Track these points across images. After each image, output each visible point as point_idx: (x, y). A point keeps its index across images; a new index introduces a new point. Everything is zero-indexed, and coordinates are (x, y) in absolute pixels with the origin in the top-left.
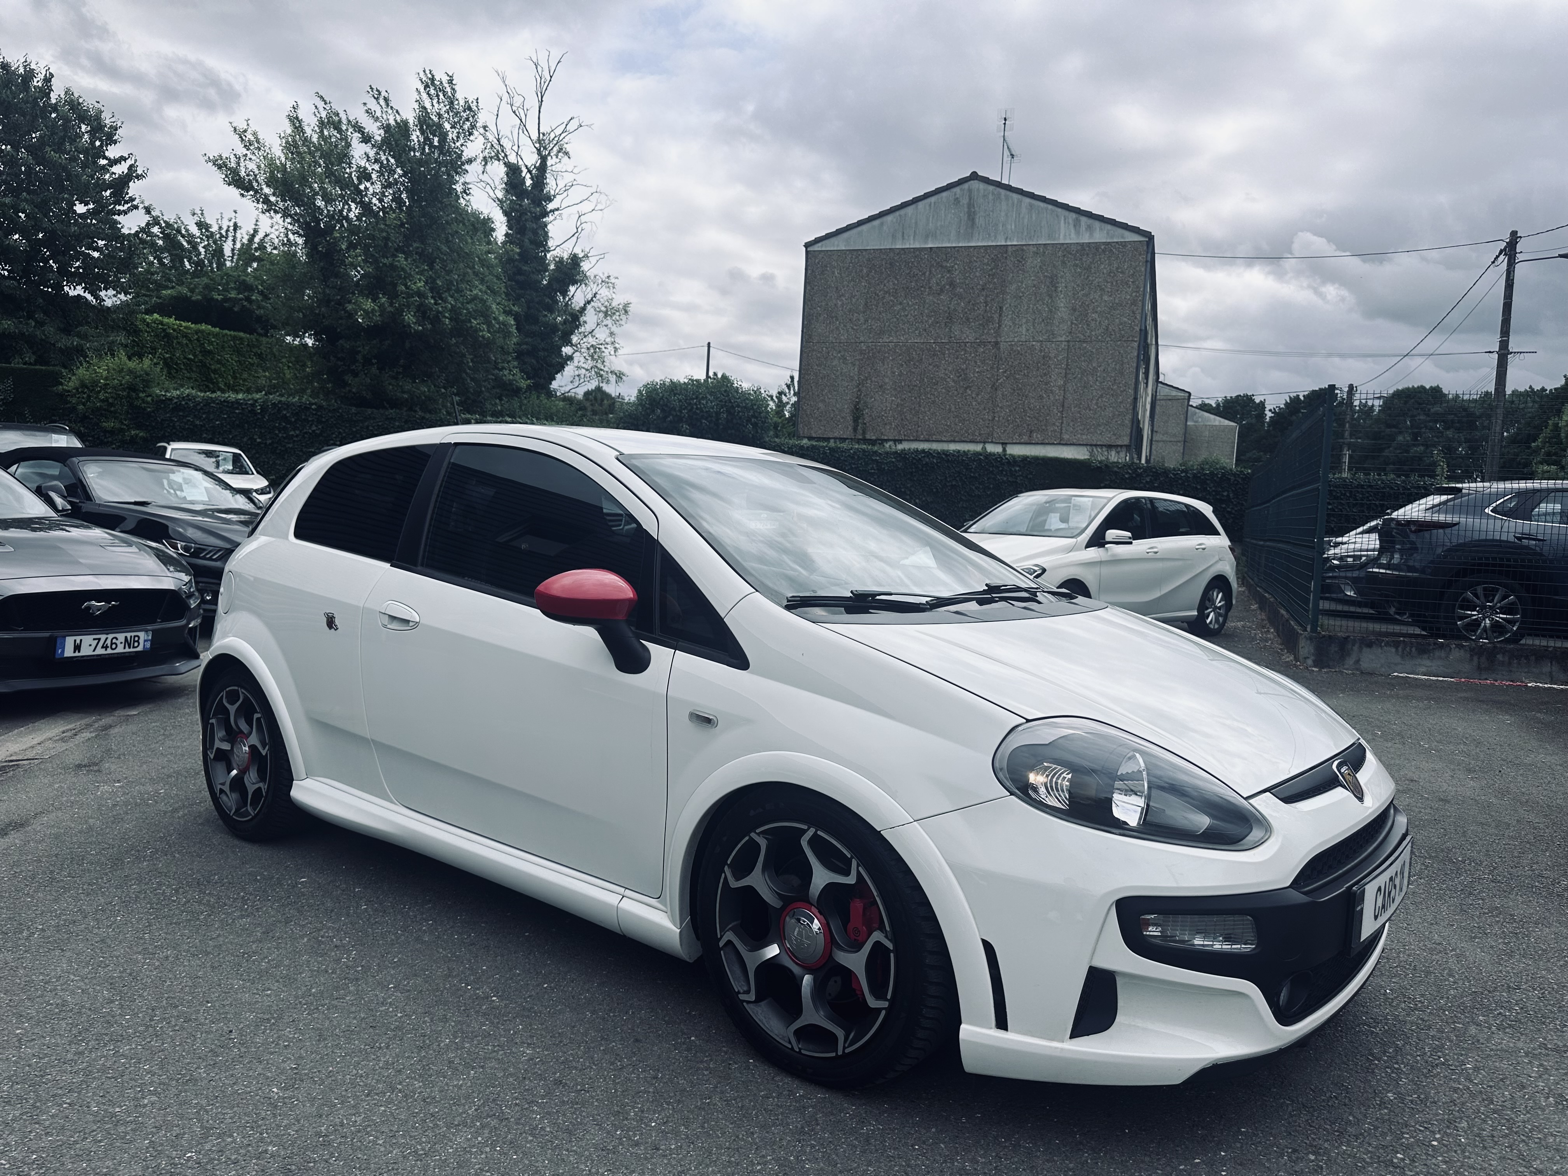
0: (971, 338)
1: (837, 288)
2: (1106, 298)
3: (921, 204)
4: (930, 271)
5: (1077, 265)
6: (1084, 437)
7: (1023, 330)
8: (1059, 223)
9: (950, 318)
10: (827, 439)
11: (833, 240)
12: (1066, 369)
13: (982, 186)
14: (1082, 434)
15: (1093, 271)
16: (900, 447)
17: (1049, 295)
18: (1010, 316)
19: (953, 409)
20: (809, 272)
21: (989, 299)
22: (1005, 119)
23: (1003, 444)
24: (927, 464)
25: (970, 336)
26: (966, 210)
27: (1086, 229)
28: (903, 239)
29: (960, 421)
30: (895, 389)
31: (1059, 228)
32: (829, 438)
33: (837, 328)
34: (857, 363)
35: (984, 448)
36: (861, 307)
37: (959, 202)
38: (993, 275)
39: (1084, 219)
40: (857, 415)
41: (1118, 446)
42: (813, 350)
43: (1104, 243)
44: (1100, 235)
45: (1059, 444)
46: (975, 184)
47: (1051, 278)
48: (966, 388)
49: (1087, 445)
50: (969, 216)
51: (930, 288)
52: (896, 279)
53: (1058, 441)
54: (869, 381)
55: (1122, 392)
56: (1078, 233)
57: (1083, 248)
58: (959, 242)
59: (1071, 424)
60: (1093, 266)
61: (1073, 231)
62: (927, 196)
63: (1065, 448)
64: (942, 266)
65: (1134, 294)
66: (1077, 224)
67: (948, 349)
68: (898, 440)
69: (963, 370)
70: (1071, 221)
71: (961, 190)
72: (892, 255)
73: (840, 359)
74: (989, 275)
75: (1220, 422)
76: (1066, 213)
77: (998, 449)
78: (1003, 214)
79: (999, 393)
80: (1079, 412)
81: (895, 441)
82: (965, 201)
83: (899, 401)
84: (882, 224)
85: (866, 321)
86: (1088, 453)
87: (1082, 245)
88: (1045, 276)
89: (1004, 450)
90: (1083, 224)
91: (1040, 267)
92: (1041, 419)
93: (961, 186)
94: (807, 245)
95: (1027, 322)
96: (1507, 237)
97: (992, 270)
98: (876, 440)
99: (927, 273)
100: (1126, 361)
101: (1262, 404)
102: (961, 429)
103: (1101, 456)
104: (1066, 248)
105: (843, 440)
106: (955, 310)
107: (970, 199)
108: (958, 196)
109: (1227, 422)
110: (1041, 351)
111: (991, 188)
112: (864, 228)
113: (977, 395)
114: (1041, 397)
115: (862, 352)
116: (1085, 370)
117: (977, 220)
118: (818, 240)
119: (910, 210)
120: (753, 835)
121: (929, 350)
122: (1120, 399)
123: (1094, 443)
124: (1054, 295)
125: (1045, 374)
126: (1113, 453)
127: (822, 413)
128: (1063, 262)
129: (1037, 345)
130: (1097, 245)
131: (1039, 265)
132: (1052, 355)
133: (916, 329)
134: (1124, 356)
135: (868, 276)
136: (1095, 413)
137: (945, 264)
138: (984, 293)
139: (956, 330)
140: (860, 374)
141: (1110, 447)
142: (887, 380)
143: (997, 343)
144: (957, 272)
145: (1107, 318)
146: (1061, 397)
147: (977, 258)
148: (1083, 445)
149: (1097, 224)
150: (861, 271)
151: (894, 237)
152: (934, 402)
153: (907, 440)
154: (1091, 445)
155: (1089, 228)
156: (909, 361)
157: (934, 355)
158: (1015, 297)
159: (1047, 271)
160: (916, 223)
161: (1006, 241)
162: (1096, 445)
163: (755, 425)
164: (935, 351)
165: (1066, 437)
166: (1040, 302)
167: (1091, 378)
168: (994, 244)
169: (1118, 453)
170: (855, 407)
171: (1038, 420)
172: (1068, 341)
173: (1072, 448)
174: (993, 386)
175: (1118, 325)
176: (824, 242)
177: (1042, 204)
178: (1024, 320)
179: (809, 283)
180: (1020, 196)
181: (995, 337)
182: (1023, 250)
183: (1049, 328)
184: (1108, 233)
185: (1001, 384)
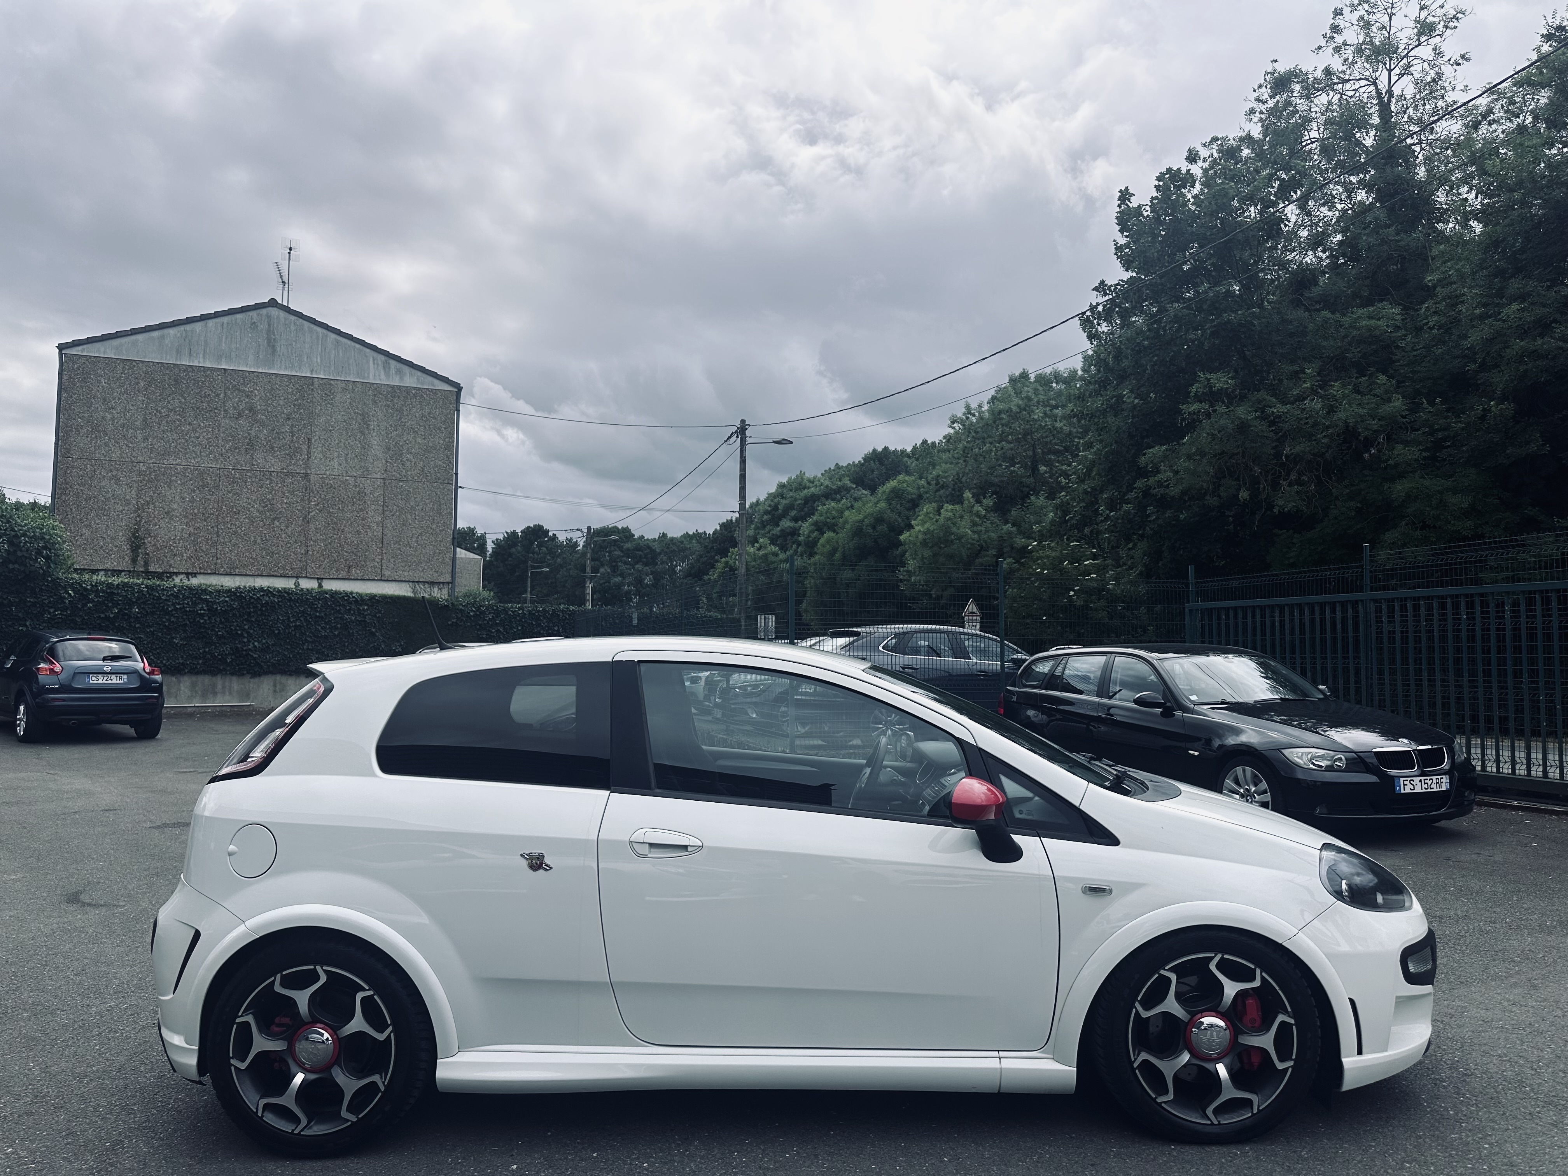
0: (277, 468)
1: (105, 399)
2: (419, 440)
3: (211, 323)
4: (225, 393)
5: (388, 406)
6: (406, 574)
7: (335, 463)
8: (368, 362)
9: (251, 445)
10: (94, 571)
11: (97, 345)
12: (383, 506)
13: (282, 314)
14: (403, 571)
15: (405, 413)
16: (195, 581)
17: (361, 432)
18: (320, 449)
19: (259, 541)
20: (65, 377)
21: (295, 429)
22: (291, 249)
23: (318, 579)
24: (267, 603)
25: (275, 464)
26: (266, 336)
27: (396, 373)
28: (190, 356)
29: (268, 554)
30: (185, 517)
31: (368, 368)
32: (98, 570)
33: (106, 445)
34: (135, 485)
35: (297, 585)
36: (138, 423)
37: (257, 326)
38: (299, 405)
39: (393, 363)
40: (136, 544)
41: (440, 583)
42: (73, 467)
43: (415, 388)
44: (411, 380)
45: (381, 580)
46: (274, 311)
47: (362, 415)
48: (274, 519)
49: (409, 581)
50: (269, 341)
51: (225, 411)
52: (183, 397)
53: (379, 578)
54: (151, 506)
55: (441, 531)
56: (388, 375)
57: (394, 391)
58: (259, 367)
59: (392, 560)
60: (405, 409)
61: (382, 372)
62: (217, 315)
63: (386, 584)
64: (239, 390)
65: (447, 440)
66: (386, 367)
67: (250, 477)
68: (191, 574)
69: (268, 500)
70: (380, 363)
71: (258, 315)
72: (176, 371)
73: (111, 479)
74: (294, 405)
75: (466, 554)
76: (376, 355)
77: (312, 584)
78: (307, 346)
79: (312, 526)
80: (399, 549)
81: (188, 574)
82: (263, 326)
83: (191, 529)
84: (163, 337)
85: (145, 439)
86: (410, 589)
87: (393, 387)
88: (355, 413)
89: (320, 586)
90: (392, 366)
91: (350, 403)
92: (359, 554)
93: (258, 311)
94: (61, 347)
95: (338, 456)
96: (738, 424)
97: (297, 400)
98: (163, 573)
99: (222, 396)
100: (443, 502)
101: (483, 537)
102: (270, 563)
103: (424, 592)
104: (376, 389)
105: (117, 572)
106: (257, 437)
107: (269, 325)
108: (255, 320)
109: (472, 555)
110: (355, 486)
111: (293, 318)
112: (140, 337)
113: (287, 527)
114: (358, 532)
115: (140, 473)
116: (402, 508)
117: (278, 349)
118: (76, 343)
119: (198, 326)
120: (1162, 972)
121: (227, 477)
122: (440, 538)
123: (417, 580)
124: (367, 432)
125: (361, 510)
126: (436, 589)
127: (87, 540)
128: (375, 402)
129: (351, 481)
130: (408, 390)
131: (349, 401)
132: (367, 491)
133: (210, 453)
134: (441, 497)
135: (146, 390)
136: (416, 551)
137: (242, 388)
138: (290, 423)
139: (259, 456)
140: (138, 497)
141: (432, 584)
142: (175, 506)
143: (307, 475)
144: (258, 398)
145: (421, 459)
146: (380, 534)
147: (280, 386)
148: (405, 581)
149: (406, 369)
150: (138, 383)
151: (178, 352)
152: (235, 532)
153: (204, 573)
154: (413, 582)
155: (399, 372)
156: (203, 486)
157: (233, 482)
158: (324, 430)
159: (358, 408)
160: (206, 341)
161: (312, 371)
162: (418, 582)
163: (48, 558)
164: (234, 478)
165: (387, 573)
166: (352, 438)
167: (409, 517)
168: (298, 374)
169: (440, 589)
170: (134, 534)
171: (356, 555)
172: (384, 479)
173: (393, 584)
174: (305, 518)
175: (433, 468)
176: (85, 346)
177: (349, 342)
178: (336, 454)
179: (66, 390)
180: (325, 331)
181: (304, 468)
182: (331, 384)
183: (363, 464)
184: (418, 379)
185: (313, 517)
